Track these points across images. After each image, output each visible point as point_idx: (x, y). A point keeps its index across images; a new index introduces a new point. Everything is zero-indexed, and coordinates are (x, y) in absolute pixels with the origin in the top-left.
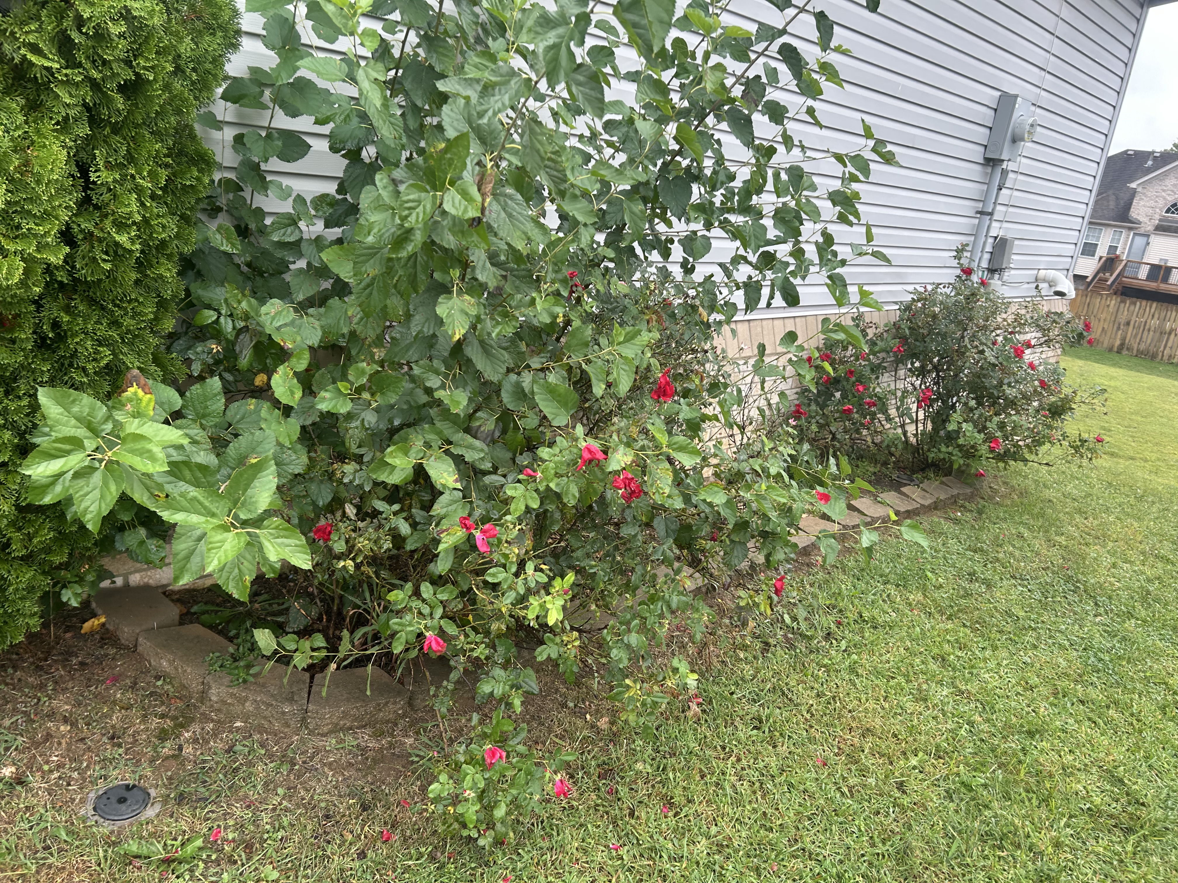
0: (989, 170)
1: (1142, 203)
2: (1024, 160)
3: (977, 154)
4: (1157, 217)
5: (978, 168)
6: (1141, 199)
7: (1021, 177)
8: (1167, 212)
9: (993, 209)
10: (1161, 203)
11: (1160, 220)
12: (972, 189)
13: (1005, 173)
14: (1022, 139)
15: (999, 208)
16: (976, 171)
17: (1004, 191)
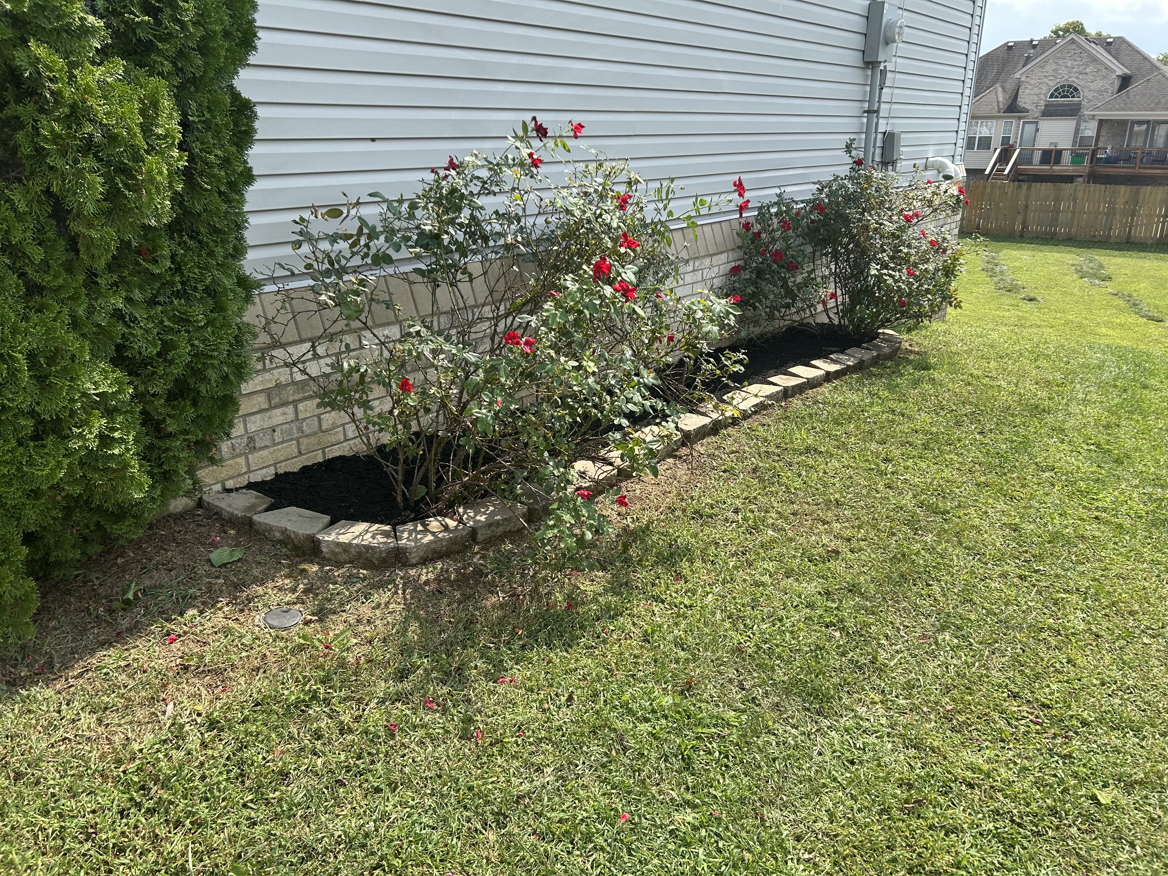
0: (869, 72)
1: (1027, 91)
2: (899, 60)
3: (855, 58)
4: (1042, 103)
5: (859, 72)
6: (1026, 88)
7: (898, 76)
8: (1051, 97)
9: (879, 107)
10: (1045, 88)
11: (1046, 106)
12: (856, 92)
13: (884, 73)
14: (894, 41)
15: (883, 106)
16: (857, 76)
17: (885, 90)
